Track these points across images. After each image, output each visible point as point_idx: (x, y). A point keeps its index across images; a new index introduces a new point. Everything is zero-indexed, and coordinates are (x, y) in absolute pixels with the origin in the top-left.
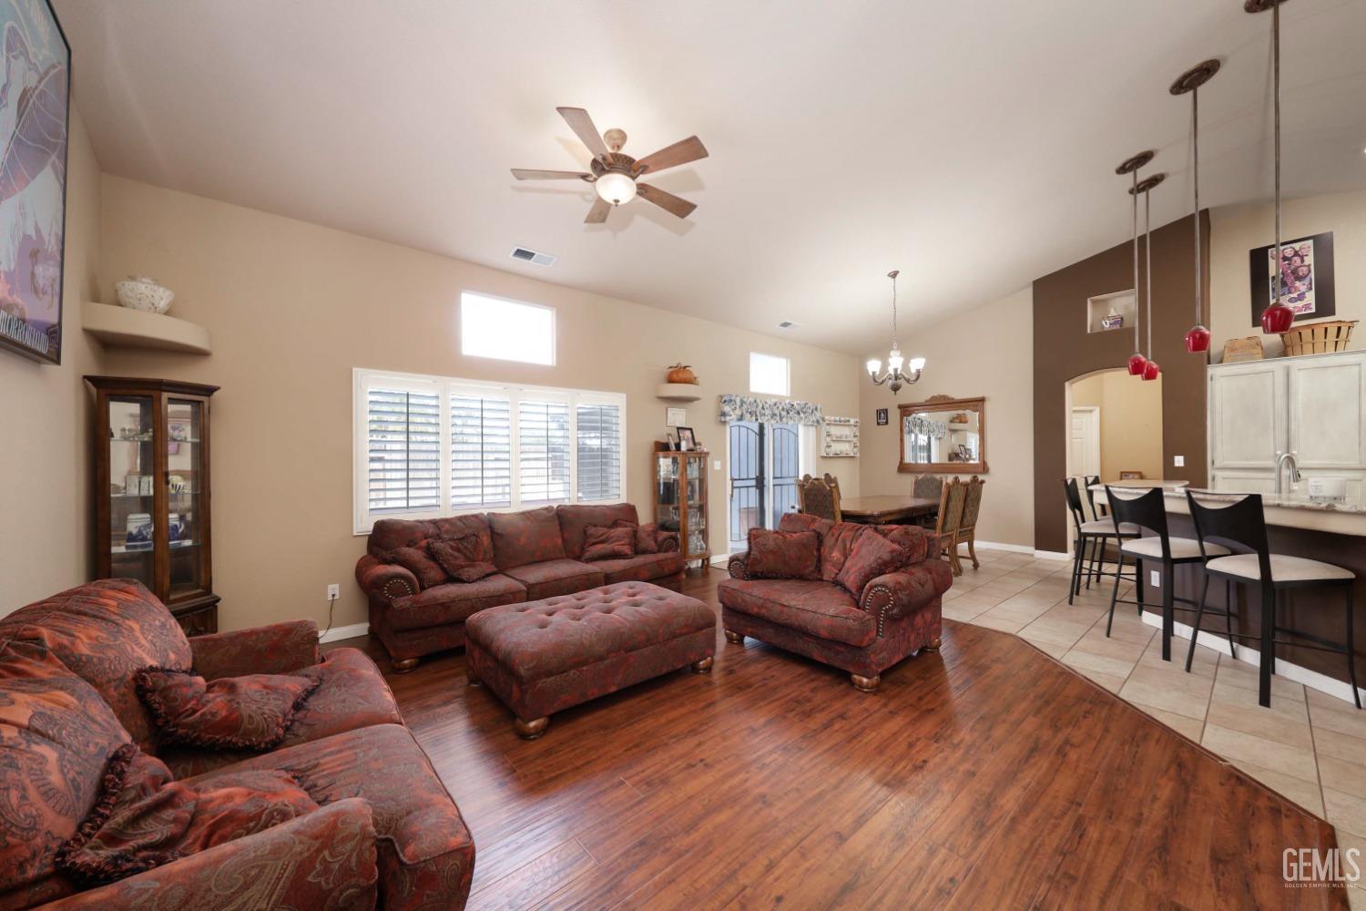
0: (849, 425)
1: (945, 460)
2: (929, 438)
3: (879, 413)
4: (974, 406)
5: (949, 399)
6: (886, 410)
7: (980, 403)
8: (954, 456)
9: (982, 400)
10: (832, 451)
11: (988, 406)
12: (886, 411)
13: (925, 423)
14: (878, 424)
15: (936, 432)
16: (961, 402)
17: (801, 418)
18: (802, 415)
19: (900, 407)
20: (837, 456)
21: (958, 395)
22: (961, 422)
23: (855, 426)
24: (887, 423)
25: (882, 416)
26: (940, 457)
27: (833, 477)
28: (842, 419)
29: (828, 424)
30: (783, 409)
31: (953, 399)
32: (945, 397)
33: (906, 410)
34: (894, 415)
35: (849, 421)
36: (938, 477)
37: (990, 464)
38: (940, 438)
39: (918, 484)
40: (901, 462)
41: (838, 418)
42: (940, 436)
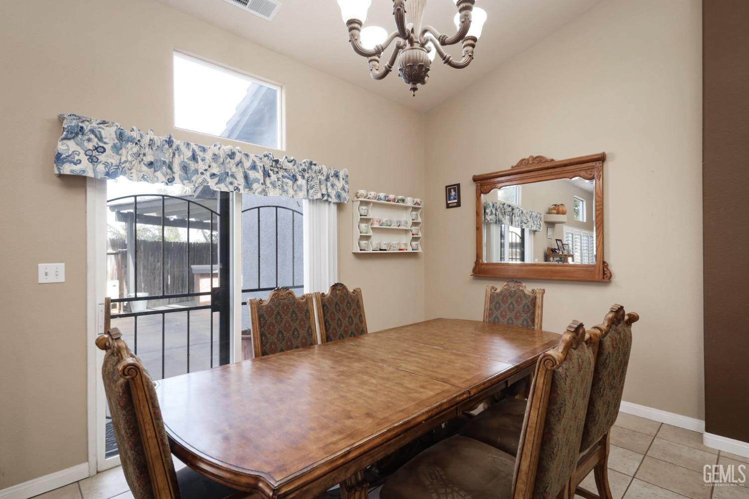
0: (406, 208)
1: (540, 260)
2: (523, 231)
3: (448, 189)
4: (586, 170)
5: (546, 161)
6: (458, 185)
7: (598, 164)
8: (551, 253)
9: (602, 158)
10: (372, 246)
11: (610, 167)
12: (457, 187)
13: (516, 211)
14: (448, 206)
15: (531, 223)
16: (566, 165)
17: (300, 188)
18: (301, 181)
19: (476, 179)
20: (382, 255)
21: (560, 155)
22: (558, 213)
23: (415, 209)
24: (458, 204)
25: (453, 193)
26: (535, 255)
27: (351, 290)
28: (392, 197)
29: (362, 203)
30: (254, 167)
31: (552, 160)
32: (540, 159)
33: (484, 183)
34: (468, 192)
35: (403, 201)
36: (529, 288)
37: (614, 267)
38: (535, 231)
39: (494, 301)
40: (478, 262)
41: (382, 195)
42: (534, 228)
